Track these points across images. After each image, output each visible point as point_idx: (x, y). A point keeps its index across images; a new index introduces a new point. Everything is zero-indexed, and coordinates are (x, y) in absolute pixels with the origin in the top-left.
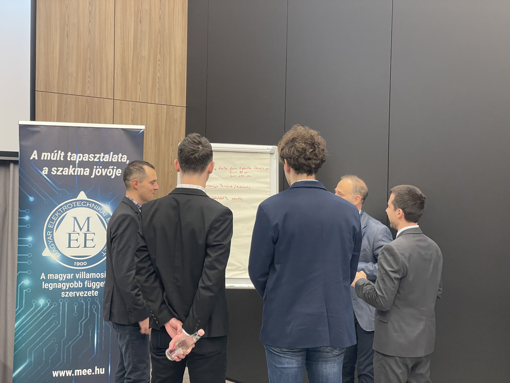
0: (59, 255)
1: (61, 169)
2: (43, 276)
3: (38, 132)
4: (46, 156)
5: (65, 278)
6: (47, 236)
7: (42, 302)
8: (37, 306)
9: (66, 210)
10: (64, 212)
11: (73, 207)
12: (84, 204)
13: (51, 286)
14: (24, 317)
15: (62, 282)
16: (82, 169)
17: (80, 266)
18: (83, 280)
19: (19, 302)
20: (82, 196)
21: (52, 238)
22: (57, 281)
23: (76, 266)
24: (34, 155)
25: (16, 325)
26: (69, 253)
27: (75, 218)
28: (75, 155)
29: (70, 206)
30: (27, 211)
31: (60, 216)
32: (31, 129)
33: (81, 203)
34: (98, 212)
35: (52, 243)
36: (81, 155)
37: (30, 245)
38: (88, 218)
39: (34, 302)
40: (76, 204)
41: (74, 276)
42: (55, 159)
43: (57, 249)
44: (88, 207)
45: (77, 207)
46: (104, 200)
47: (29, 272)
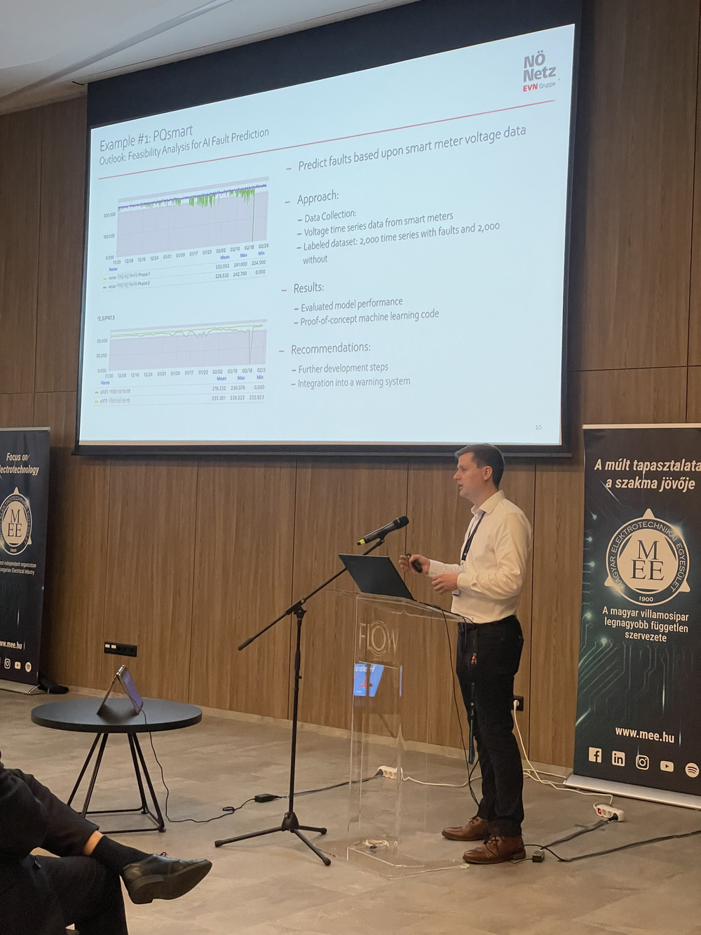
0: (623, 587)
1: (626, 481)
2: (605, 610)
4: (610, 465)
5: (629, 614)
6: (610, 563)
7: (604, 641)
8: (599, 645)
9: (631, 532)
10: (629, 534)
11: (639, 529)
12: (650, 524)
13: (615, 624)
15: (626, 620)
16: (649, 481)
17: (645, 602)
18: (649, 620)
20: (649, 515)
21: (616, 564)
22: (621, 618)
23: (641, 602)
24: (598, 466)
26: (634, 585)
27: (641, 542)
28: (642, 463)
29: (635, 527)
31: (624, 538)
33: (647, 524)
34: (667, 535)
35: (615, 571)
36: (649, 463)
38: (655, 543)
40: (642, 524)
41: (639, 614)
42: (620, 469)
43: (621, 579)
44: (656, 529)
45: (643, 528)
46: (674, 521)
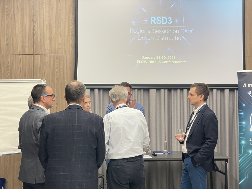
3: (246, 75)
14: (243, 158)
19: (240, 151)
25: (239, 161)
30: (242, 110)
32: (243, 74)
37: (244, 126)
39: (247, 151)
47: (244, 138)
